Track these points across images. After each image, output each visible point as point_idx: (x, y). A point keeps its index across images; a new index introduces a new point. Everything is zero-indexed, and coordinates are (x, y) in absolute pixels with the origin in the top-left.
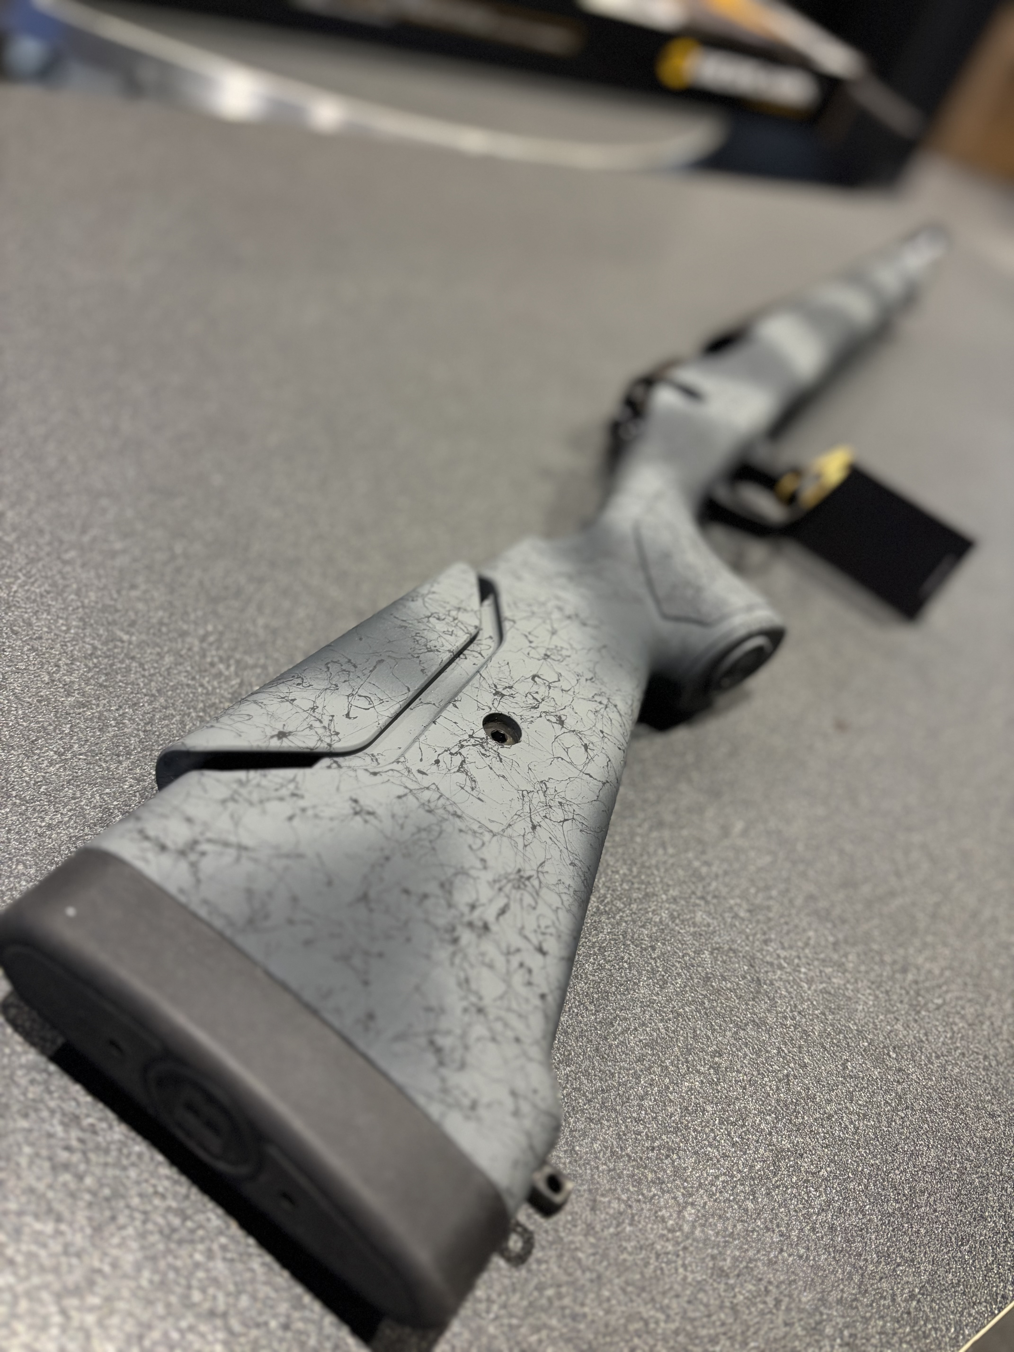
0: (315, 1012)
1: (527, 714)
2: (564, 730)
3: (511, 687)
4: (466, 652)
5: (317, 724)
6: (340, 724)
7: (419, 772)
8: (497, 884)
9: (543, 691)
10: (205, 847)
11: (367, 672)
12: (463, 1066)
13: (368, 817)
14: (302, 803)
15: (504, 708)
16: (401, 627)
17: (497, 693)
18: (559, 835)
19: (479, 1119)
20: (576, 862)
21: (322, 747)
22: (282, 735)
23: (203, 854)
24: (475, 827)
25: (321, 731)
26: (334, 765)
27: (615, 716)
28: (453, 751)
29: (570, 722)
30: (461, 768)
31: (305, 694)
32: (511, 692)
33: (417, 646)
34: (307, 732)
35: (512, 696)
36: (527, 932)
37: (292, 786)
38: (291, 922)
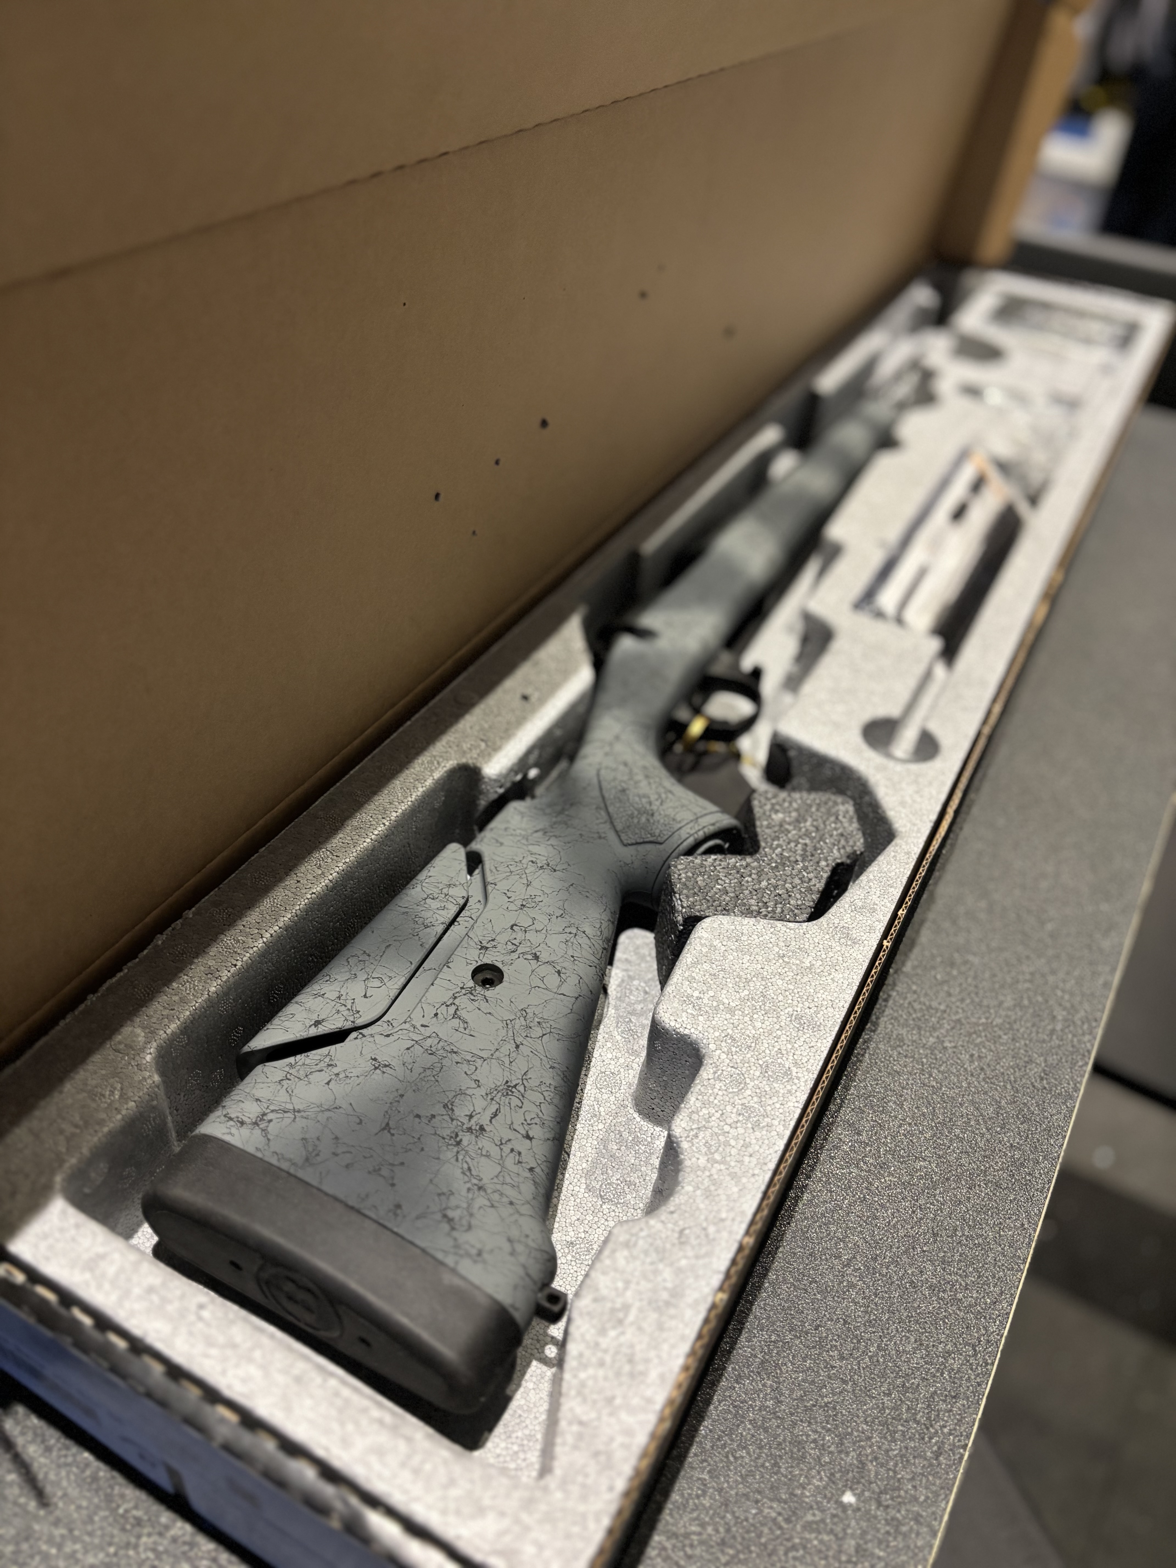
0: (359, 1212)
1: (507, 958)
2: (539, 963)
3: (493, 940)
4: (458, 919)
5: (343, 1008)
6: (361, 1004)
7: (422, 1026)
8: (490, 1096)
9: (520, 936)
10: (270, 1116)
11: (378, 958)
12: (470, 1227)
13: (384, 1069)
14: (336, 1070)
15: (488, 959)
16: (404, 913)
17: (482, 948)
18: (540, 1049)
19: (484, 1262)
20: (555, 1065)
21: (348, 1025)
22: (317, 1023)
23: (270, 1121)
24: (469, 1057)
25: (346, 1013)
26: (360, 1036)
27: (584, 941)
28: (448, 1003)
29: (544, 957)
30: (455, 1015)
31: (332, 988)
32: (494, 943)
33: (417, 926)
34: (336, 1016)
35: (494, 947)
36: (516, 1126)
37: (327, 1060)
38: (335, 1154)
